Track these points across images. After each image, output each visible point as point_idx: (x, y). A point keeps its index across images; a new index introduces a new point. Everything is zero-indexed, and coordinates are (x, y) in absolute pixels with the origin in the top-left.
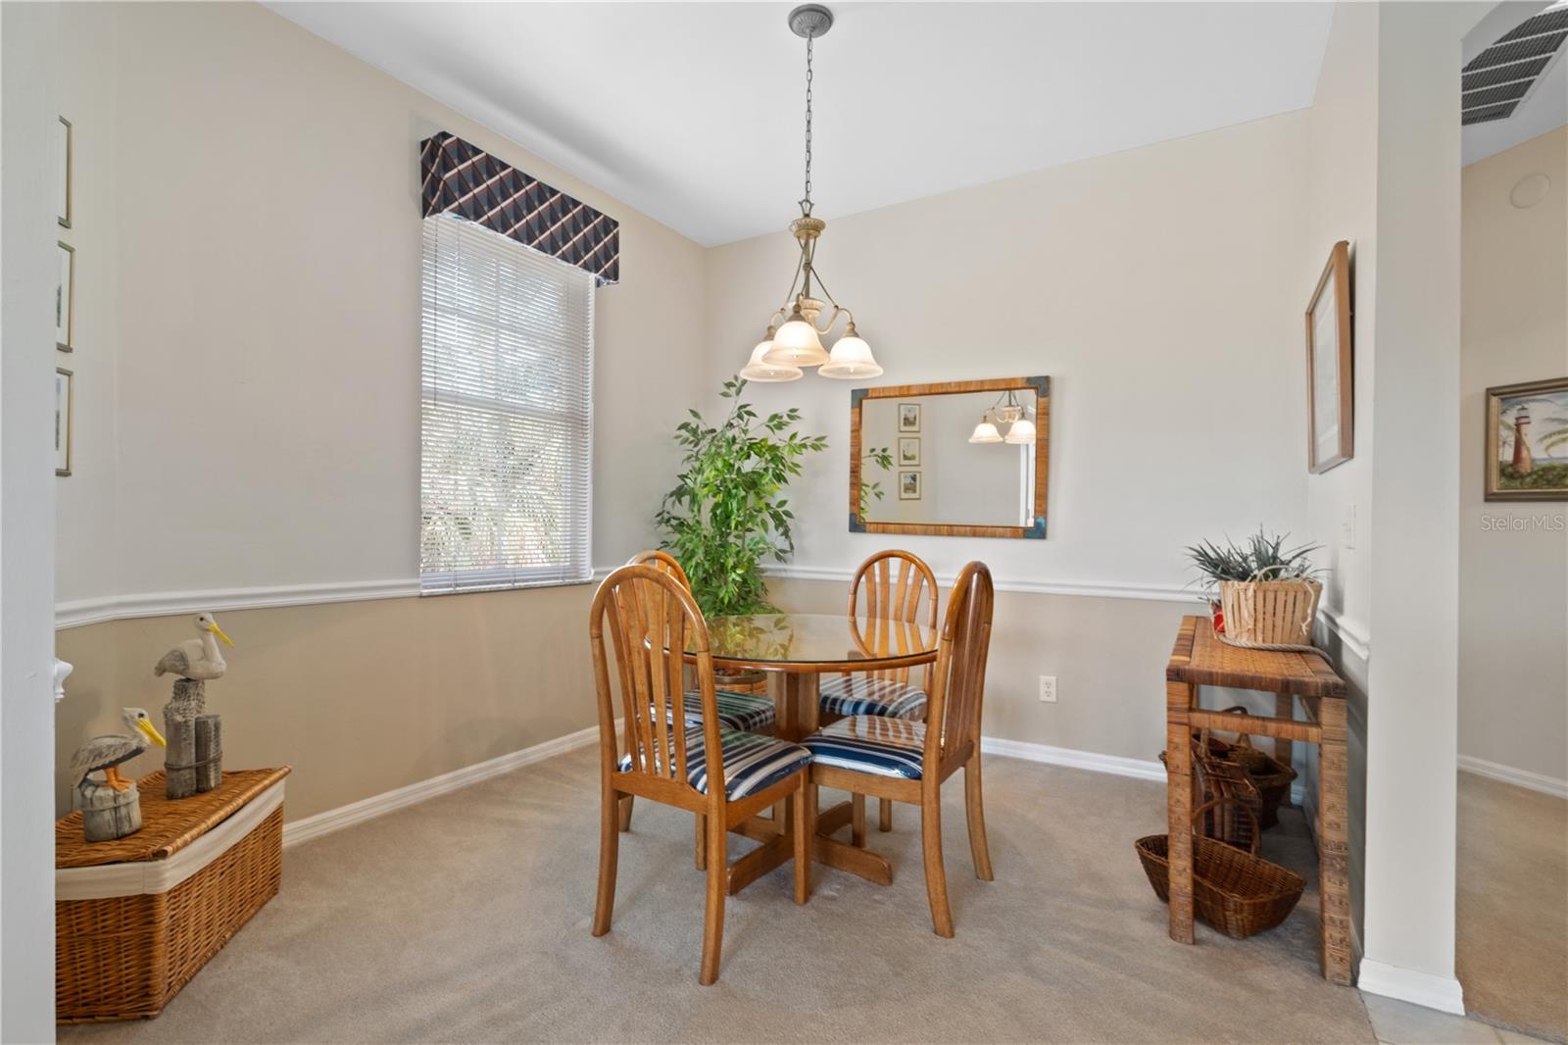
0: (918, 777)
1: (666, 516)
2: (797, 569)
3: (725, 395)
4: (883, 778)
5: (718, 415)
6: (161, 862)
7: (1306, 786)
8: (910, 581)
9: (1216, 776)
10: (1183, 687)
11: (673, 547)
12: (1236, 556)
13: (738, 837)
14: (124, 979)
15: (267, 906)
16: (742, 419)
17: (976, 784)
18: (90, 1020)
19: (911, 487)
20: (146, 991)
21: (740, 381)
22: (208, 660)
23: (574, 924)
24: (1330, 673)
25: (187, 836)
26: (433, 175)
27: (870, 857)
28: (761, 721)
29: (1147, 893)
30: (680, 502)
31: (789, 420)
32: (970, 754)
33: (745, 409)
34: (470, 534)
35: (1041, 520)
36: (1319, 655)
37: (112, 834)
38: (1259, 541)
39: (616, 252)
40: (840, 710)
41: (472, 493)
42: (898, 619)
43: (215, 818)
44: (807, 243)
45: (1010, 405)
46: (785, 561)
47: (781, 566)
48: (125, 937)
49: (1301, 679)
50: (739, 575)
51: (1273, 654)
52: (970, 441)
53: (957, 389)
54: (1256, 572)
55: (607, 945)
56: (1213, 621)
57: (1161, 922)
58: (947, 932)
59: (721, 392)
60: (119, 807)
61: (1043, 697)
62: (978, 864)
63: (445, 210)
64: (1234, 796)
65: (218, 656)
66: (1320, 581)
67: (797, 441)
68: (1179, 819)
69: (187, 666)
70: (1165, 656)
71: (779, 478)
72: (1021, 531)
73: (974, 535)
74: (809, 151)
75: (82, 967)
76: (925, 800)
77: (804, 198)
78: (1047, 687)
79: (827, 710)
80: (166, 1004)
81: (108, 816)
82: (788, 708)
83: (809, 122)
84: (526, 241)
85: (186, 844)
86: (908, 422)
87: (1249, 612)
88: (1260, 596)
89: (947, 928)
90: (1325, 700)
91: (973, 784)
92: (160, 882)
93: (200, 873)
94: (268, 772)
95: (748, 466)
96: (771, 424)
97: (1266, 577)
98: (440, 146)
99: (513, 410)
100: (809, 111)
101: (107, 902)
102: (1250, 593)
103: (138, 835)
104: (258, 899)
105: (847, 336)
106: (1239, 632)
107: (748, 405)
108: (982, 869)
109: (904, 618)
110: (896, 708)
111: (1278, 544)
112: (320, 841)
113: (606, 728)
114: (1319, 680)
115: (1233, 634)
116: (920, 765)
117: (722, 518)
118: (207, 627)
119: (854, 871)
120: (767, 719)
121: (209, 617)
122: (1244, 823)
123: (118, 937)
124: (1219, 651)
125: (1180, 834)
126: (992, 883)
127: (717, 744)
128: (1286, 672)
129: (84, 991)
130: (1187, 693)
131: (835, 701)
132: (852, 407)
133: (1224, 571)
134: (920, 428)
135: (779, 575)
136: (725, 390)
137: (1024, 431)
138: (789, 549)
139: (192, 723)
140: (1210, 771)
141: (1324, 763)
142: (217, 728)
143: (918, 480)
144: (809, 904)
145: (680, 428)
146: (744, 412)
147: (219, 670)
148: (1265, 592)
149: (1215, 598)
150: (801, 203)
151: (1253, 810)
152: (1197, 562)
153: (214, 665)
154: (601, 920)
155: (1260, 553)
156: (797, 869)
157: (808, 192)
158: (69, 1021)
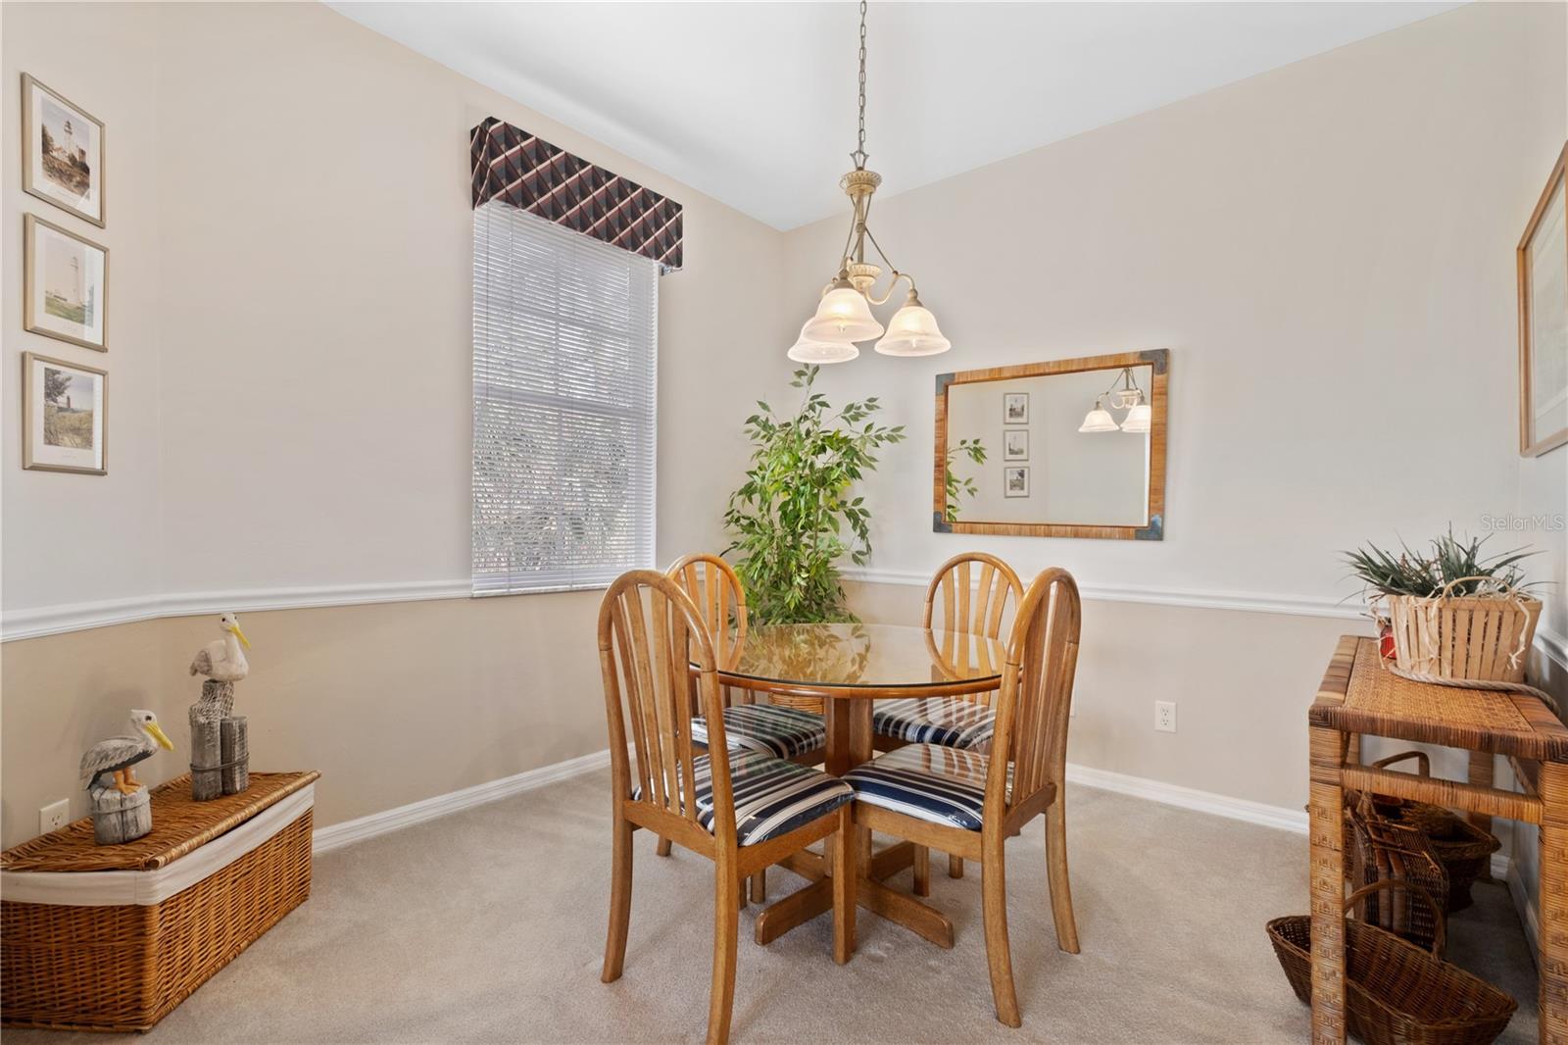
0: (978, 828)
1: (736, 515)
2: (877, 572)
3: (796, 384)
4: (936, 825)
5: (787, 408)
6: (152, 872)
7: (1513, 857)
8: (993, 587)
9: (1384, 844)
10: (1332, 736)
11: (741, 548)
12: (1413, 564)
13: (785, 872)
14: (119, 990)
15: (293, 913)
16: (814, 410)
17: (1060, 835)
18: (88, 1028)
19: (1017, 484)
20: (138, 1005)
21: (811, 369)
22: (229, 662)
23: (585, 965)
24: (1556, 726)
25: (185, 846)
26: (481, 163)
27: (927, 912)
28: (810, 745)
29: (1281, 988)
30: (751, 500)
31: (866, 411)
32: (1052, 800)
33: (819, 400)
34: (583, 533)
35: (1157, 518)
36: (1539, 697)
37: (118, 837)
38: (1446, 544)
39: (680, 236)
40: (904, 735)
41: (585, 494)
42: (979, 632)
43: (222, 826)
44: (860, 200)
45: (1128, 389)
46: (863, 564)
47: (860, 569)
48: (120, 947)
49: (1511, 733)
50: (804, 579)
51: (1467, 693)
52: (1081, 430)
53: (1056, 370)
54: (1441, 584)
55: (613, 995)
56: (1379, 646)
57: (1300, 1032)
58: (1011, 1020)
59: (792, 381)
60: (126, 811)
61: (1159, 726)
62: (1060, 931)
63: (492, 198)
64: (1407, 874)
65: (240, 657)
66: (1539, 598)
67: (872, 432)
68: (1326, 906)
69: (210, 667)
70: (1310, 693)
71: (853, 474)
72: (1132, 531)
73: (1076, 535)
74: (862, 95)
75: (81, 973)
76: (986, 857)
77: (857, 149)
78: (1163, 713)
79: (890, 735)
80: (161, 1019)
81: (114, 819)
82: (836, 733)
83: (863, 61)
84: (579, 228)
85: (183, 854)
86: (1013, 412)
87: (1430, 635)
88: (1448, 616)
89: (1012, 1015)
90: (1549, 764)
91: (1056, 834)
92: (151, 894)
93: (204, 882)
94: (296, 775)
95: (821, 462)
96: (847, 415)
97: (1457, 591)
98: (487, 132)
99: (570, 405)
100: (863, 48)
101: (103, 909)
102: (1433, 612)
103: (143, 841)
104: (283, 906)
105: (908, 306)
106: (1417, 662)
107: (822, 395)
108: (1065, 939)
109: (986, 632)
110: (968, 736)
111: (1474, 548)
112: (364, 845)
113: (617, 750)
114: (1541, 736)
115: (1408, 665)
116: (981, 813)
117: (789, 516)
118: (228, 628)
119: (910, 927)
120: (816, 742)
121: (231, 618)
122: (1421, 910)
123: (113, 946)
124: (1387, 686)
125: (1328, 926)
126: (1078, 957)
127: (725, 780)
128: (1487, 722)
129: (84, 998)
130: (1338, 743)
131: (899, 723)
132: (937, 395)
133: (1394, 583)
134: (1028, 418)
135: (857, 578)
136: (796, 379)
137: (1141, 417)
138: (865, 550)
139: (217, 725)
140: (1373, 837)
141: (1548, 854)
142: (242, 731)
143: (1026, 476)
144: (850, 965)
145: (748, 422)
146: (817, 402)
147: (239, 672)
148: (1455, 611)
149: (1383, 615)
150: (853, 155)
151: (1434, 894)
152: (1358, 571)
153: (234, 666)
154: (610, 965)
155: (1447, 559)
156: (836, 923)
157: (861, 143)
158: (69, 1027)
